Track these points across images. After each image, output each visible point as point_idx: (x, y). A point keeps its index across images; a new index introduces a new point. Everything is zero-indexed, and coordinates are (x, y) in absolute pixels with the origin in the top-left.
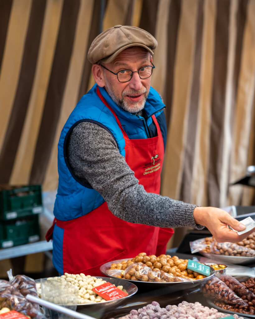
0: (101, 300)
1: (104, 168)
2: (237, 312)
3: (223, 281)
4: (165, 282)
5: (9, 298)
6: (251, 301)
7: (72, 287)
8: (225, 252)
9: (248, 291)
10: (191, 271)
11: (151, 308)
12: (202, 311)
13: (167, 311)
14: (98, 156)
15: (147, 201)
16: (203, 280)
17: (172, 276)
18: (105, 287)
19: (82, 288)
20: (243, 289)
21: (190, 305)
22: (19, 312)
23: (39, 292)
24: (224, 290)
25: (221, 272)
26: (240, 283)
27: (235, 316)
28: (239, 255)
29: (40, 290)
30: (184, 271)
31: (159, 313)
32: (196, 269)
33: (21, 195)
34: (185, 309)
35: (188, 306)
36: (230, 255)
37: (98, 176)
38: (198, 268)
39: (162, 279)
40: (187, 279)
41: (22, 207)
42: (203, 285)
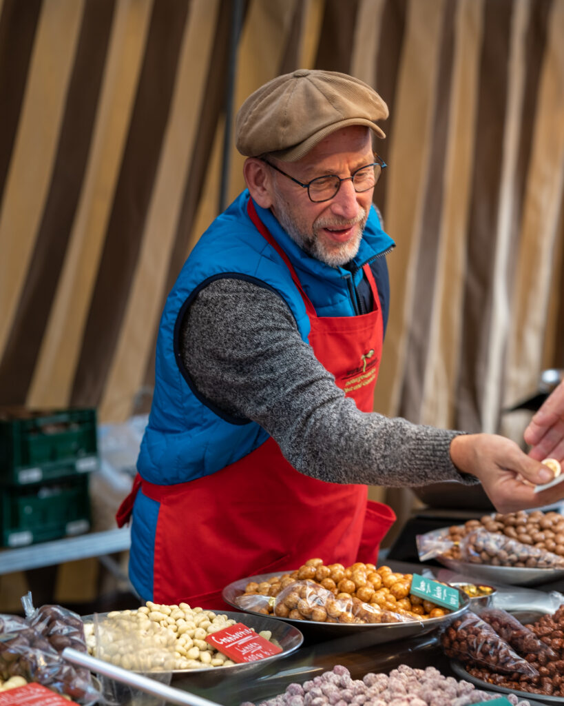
0: (224, 661)
1: (272, 370)
2: (516, 689)
3: (487, 622)
4: (362, 623)
5: (26, 656)
6: (545, 666)
7: (161, 633)
8: (491, 557)
9: (539, 643)
10: (418, 600)
11: (331, 680)
12: (442, 688)
13: (365, 687)
14: (258, 345)
15: (356, 433)
16: (443, 619)
17: (377, 609)
18: (233, 633)
19: (183, 635)
20: (529, 640)
21: (415, 674)
22: (47, 686)
23: (91, 642)
24: (489, 642)
25: (483, 602)
26: (522, 626)
27: (511, 698)
28: (521, 564)
29: (94, 637)
30: (403, 598)
31: (349, 690)
32: (429, 596)
33: (51, 431)
34: (404, 681)
35: (410, 676)
36: (502, 564)
37: (260, 390)
38: (433, 592)
39: (356, 616)
40: (411, 618)
41: (53, 456)
42: (443, 630)
